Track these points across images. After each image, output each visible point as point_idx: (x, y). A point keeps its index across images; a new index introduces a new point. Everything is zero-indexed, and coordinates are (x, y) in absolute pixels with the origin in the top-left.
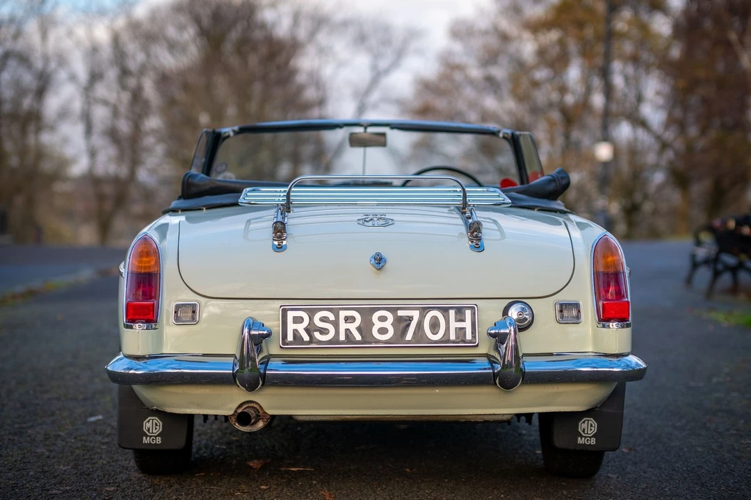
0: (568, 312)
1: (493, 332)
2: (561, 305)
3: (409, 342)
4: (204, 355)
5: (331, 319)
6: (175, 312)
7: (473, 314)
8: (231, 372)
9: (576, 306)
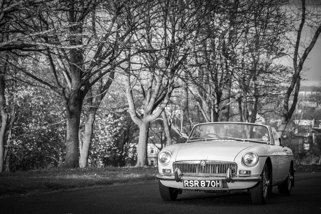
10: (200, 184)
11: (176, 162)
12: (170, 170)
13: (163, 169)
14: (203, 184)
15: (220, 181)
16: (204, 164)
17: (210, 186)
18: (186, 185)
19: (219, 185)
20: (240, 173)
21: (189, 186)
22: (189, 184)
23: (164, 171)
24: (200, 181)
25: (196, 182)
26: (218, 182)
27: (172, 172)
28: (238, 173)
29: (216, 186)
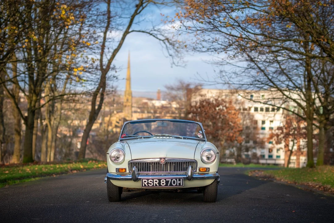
10: (159, 183)
11: (132, 160)
12: (125, 169)
13: (116, 169)
14: (163, 182)
15: (181, 179)
16: (163, 162)
17: (171, 185)
18: (145, 184)
19: (180, 184)
20: (200, 170)
21: (148, 186)
22: (148, 183)
23: (118, 170)
24: (160, 180)
25: (156, 181)
26: (180, 180)
27: (128, 171)
28: (198, 171)
29: (176, 185)
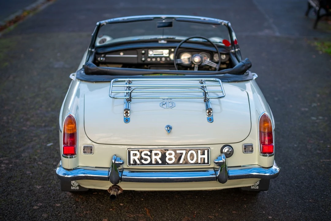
0: (248, 149)
1: (216, 162)
2: (245, 146)
3: (181, 164)
4: (96, 167)
5: (149, 154)
6: (84, 150)
7: (208, 152)
8: (107, 176)
9: (251, 146)
